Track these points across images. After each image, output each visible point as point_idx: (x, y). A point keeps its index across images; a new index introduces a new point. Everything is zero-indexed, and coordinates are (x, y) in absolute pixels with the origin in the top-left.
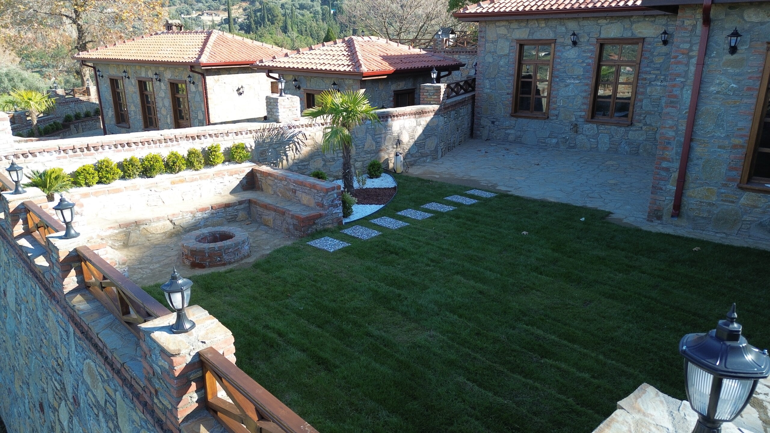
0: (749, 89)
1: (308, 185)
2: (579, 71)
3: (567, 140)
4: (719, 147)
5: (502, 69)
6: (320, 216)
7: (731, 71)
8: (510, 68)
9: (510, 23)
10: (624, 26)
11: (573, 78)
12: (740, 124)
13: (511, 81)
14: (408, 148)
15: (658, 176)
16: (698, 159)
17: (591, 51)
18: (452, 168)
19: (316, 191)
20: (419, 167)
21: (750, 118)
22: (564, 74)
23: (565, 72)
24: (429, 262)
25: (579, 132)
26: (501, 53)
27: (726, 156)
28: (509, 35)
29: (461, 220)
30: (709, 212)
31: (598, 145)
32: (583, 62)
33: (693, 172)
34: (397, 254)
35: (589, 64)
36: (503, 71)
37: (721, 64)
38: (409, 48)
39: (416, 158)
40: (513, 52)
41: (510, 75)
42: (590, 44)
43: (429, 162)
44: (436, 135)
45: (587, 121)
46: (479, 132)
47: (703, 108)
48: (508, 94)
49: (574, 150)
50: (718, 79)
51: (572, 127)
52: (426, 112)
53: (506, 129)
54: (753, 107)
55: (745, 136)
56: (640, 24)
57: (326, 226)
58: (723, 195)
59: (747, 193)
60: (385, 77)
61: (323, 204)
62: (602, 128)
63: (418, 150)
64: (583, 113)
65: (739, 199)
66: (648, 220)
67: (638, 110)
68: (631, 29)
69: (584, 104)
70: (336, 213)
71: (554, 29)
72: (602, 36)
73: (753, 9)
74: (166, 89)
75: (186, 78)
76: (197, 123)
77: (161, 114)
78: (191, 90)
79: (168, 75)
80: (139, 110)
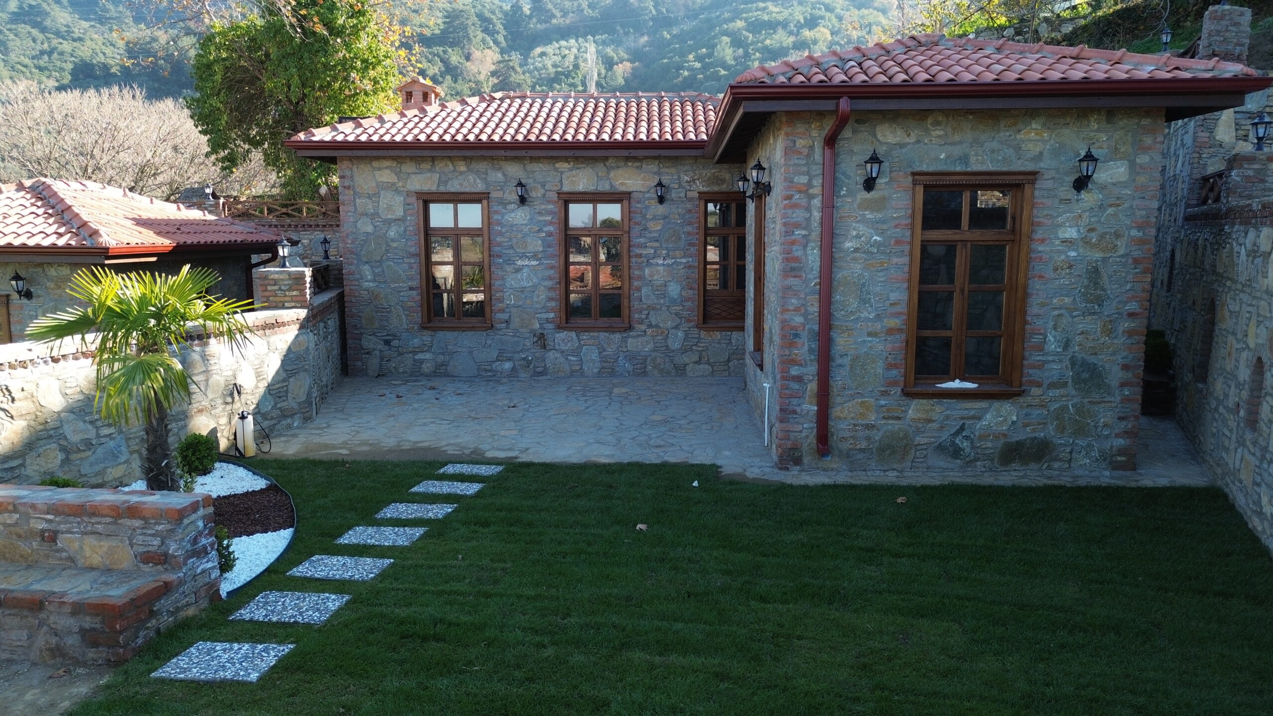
0: (898, 242)
1: (105, 512)
2: (535, 245)
3: (530, 362)
4: (870, 334)
5: (395, 245)
6: (166, 588)
7: (870, 216)
8: (409, 243)
9: (401, 163)
10: (597, 173)
11: (527, 257)
12: (894, 296)
13: (415, 266)
14: (255, 401)
15: (787, 392)
16: (841, 356)
17: (550, 213)
18: (358, 432)
19: (137, 523)
20: (283, 439)
21: (905, 285)
22: (511, 251)
23: (512, 247)
24: (538, 639)
25: (548, 347)
26: (389, 217)
27: (881, 347)
28: (400, 184)
29: (493, 528)
30: (868, 438)
31: (581, 365)
32: (540, 231)
33: (840, 378)
34: (437, 638)
35: (550, 234)
36: (396, 248)
37: (855, 205)
38: (179, 209)
39: (273, 422)
40: (411, 215)
41: (412, 255)
42: (549, 202)
43: (298, 427)
44: (306, 370)
45: (560, 328)
46: (360, 364)
47: (839, 275)
48: (411, 289)
49: (545, 377)
50: (854, 229)
51: (535, 339)
52: (283, 324)
53: (415, 353)
54: (906, 269)
55: (900, 313)
56: (620, 171)
57: (182, 614)
58: (884, 409)
59: (915, 402)
60: (154, 259)
61: (166, 554)
62: (585, 336)
63: (276, 404)
64: (552, 315)
65: (906, 412)
66: (781, 469)
67: (636, 304)
68: (609, 179)
69: (550, 299)
70: (204, 571)
71: (483, 176)
72: (566, 189)
73: (887, 125)
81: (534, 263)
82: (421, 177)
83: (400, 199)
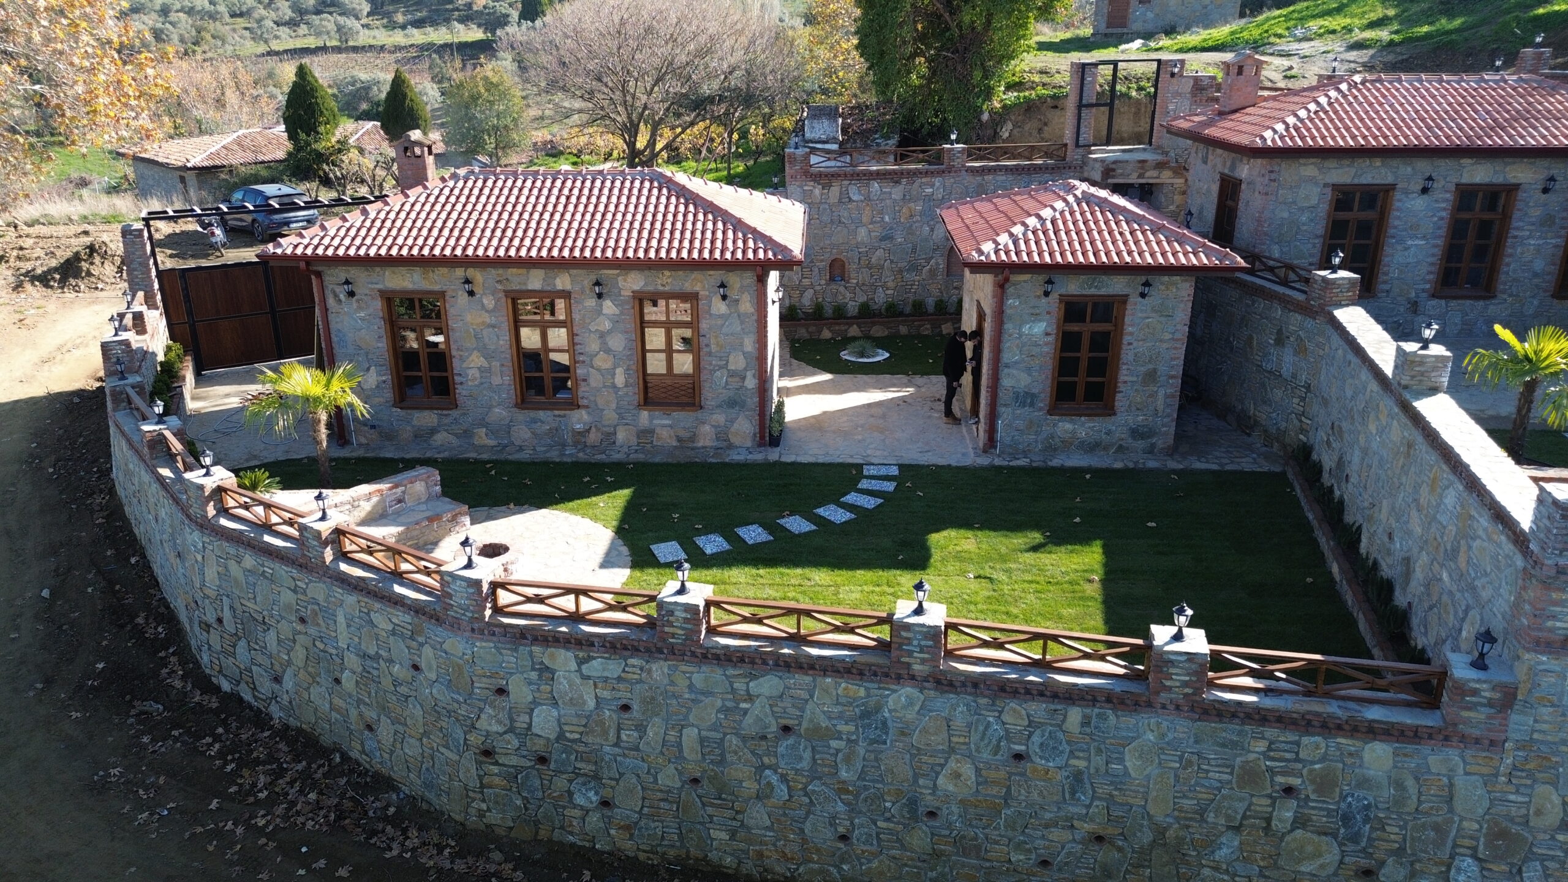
2: (1427, 228)
3: (1400, 325)
5: (1305, 228)
8: (1318, 227)
9: (1324, 160)
10: (1495, 167)
11: (1417, 237)
13: (1316, 246)
17: (1447, 200)
22: (1404, 233)
23: (1405, 230)
25: (1417, 313)
26: (1305, 205)
28: (1320, 177)
31: (1445, 327)
32: (1433, 216)
35: (1442, 219)
36: (1305, 231)
40: (1323, 203)
41: (1317, 237)
42: (1446, 191)
45: (1434, 296)
51: (1408, 306)
56: (1514, 165)
62: (1453, 303)
64: (1428, 286)
69: (1431, 273)
71: (1395, 171)
72: (1464, 181)
74: (622, 313)
75: (697, 288)
76: (722, 377)
77: (592, 367)
78: (714, 311)
79: (634, 282)
80: (502, 365)
81: (1423, 242)
82: (1340, 171)
83: (1317, 190)
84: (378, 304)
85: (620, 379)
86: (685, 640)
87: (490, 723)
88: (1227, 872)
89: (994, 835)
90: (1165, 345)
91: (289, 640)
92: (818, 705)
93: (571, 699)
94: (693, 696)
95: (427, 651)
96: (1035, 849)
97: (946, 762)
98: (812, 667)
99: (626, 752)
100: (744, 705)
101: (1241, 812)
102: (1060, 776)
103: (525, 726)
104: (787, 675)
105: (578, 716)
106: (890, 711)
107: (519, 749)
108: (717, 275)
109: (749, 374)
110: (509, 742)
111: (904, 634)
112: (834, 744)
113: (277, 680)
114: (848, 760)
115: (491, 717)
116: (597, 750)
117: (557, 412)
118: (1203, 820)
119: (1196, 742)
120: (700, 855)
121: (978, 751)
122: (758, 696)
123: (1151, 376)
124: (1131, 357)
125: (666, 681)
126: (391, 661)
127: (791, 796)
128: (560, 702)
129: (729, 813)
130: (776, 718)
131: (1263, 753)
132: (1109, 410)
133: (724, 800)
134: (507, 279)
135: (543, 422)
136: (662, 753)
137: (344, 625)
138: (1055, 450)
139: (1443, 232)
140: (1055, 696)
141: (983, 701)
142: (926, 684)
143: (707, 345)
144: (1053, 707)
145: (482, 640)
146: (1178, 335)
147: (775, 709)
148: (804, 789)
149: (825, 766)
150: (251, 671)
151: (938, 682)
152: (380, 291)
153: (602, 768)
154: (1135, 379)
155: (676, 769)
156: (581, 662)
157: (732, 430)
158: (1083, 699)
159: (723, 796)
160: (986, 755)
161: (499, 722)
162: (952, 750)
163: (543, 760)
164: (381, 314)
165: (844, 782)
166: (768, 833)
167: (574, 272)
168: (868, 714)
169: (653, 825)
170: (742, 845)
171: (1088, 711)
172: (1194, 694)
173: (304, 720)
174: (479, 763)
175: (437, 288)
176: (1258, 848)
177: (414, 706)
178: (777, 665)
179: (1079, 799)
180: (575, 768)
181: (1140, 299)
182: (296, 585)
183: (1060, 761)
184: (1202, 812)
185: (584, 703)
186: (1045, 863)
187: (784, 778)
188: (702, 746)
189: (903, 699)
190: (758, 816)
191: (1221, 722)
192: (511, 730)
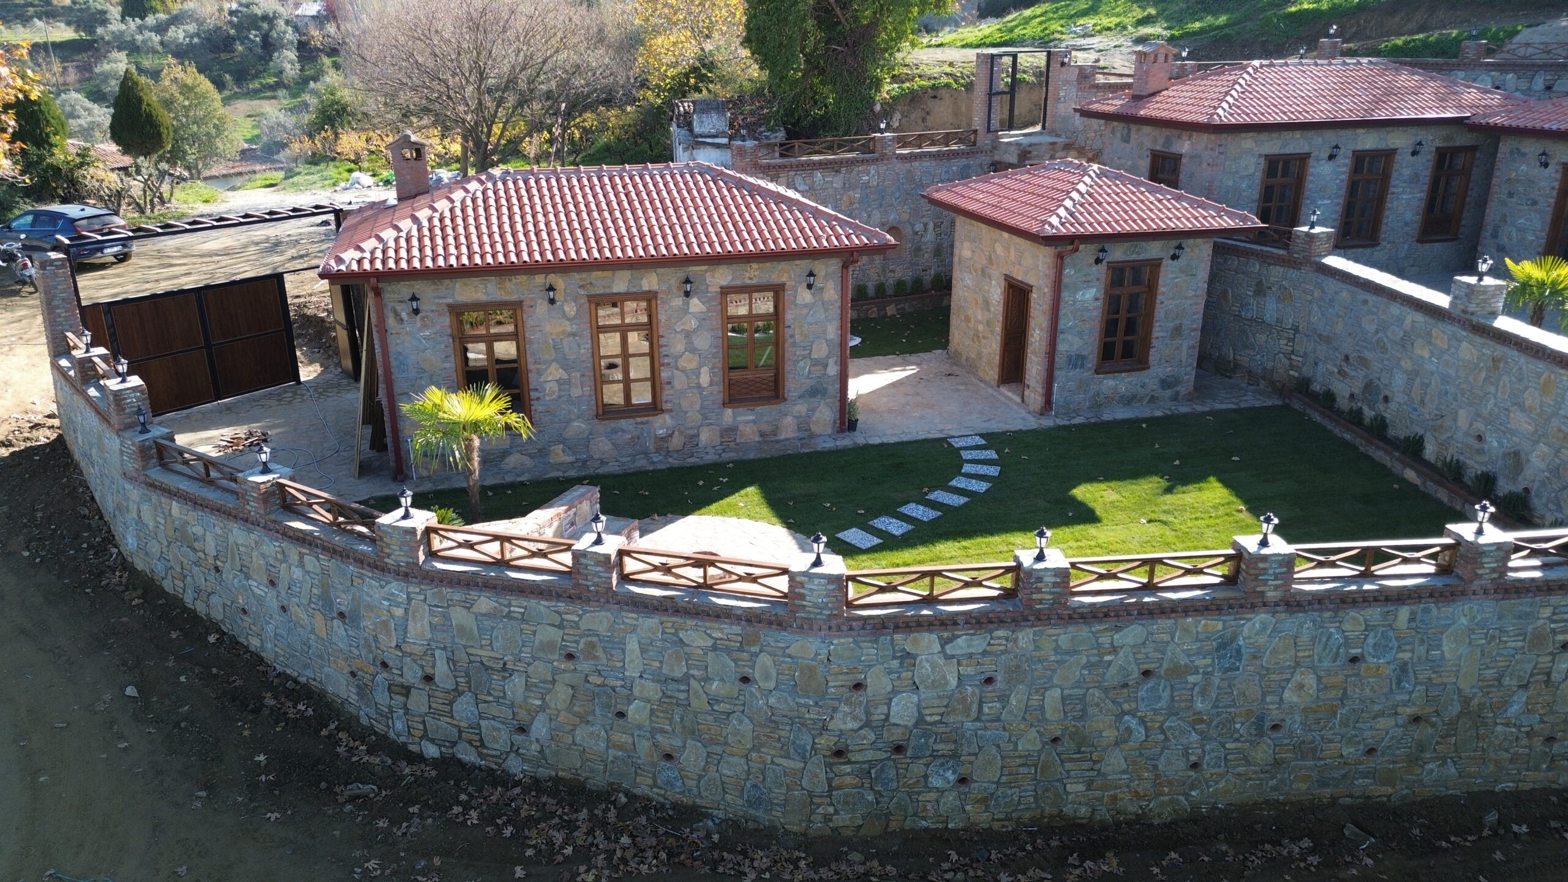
2: (1332, 190)
10: (1379, 138)
17: (1347, 165)
23: (1316, 192)
28: (1256, 148)
32: (1335, 179)
40: (1259, 172)
42: (1347, 157)
67: (1384, 227)
71: (1309, 142)
72: (1358, 148)
74: (709, 310)
75: (784, 279)
76: (805, 368)
77: (677, 369)
78: (799, 301)
79: (722, 277)
80: (583, 375)
81: (1331, 202)
82: (1271, 144)
83: (1253, 160)
84: (446, 320)
85: (705, 379)
86: (1052, 604)
87: (844, 721)
88: (1515, 725)
89: (1329, 734)
90: (1189, 302)
91: (545, 682)
92: (1178, 645)
93: (933, 681)
94: (1059, 657)
95: (765, 659)
96: (1364, 739)
97: (1292, 674)
98: (1173, 611)
99: (988, 724)
100: (1108, 658)
101: (1529, 671)
102: (1388, 671)
103: (883, 717)
104: (1151, 621)
105: (939, 697)
106: (1244, 639)
107: (874, 742)
108: (804, 265)
109: (831, 361)
110: (865, 738)
111: (1261, 565)
112: (1191, 679)
113: (522, 730)
114: (1204, 692)
115: (846, 714)
116: (957, 728)
117: (639, 420)
118: (1500, 685)
119: (1499, 619)
120: (1055, 811)
121: (1320, 661)
122: (1122, 647)
123: (1177, 331)
124: (1162, 315)
125: (1032, 647)
126: (707, 679)
127: (1147, 736)
128: (921, 687)
129: (1086, 765)
130: (1138, 664)
131: (1549, 618)
132: (1143, 364)
133: (1084, 752)
134: (591, 283)
135: (623, 431)
136: (1024, 719)
137: (637, 651)
138: (1100, 405)
139: (1343, 192)
140: (1387, 599)
141: (1327, 614)
142: (1278, 608)
143: (792, 336)
144: (1386, 609)
145: (840, 637)
146: (1199, 292)
147: (1138, 656)
148: (1161, 728)
149: (1182, 701)
150: (479, 727)
151: (1288, 604)
152: (449, 306)
153: (961, 745)
154: (1164, 334)
155: (1038, 732)
156: (944, 643)
157: (814, 419)
158: (1409, 597)
159: (1083, 749)
160: (1326, 664)
161: (855, 718)
162: (1298, 664)
163: (899, 749)
164: (449, 331)
165: (1199, 713)
166: (1124, 776)
167: (660, 271)
168: (1225, 646)
169: (1009, 792)
170: (1098, 794)
171: (1414, 608)
172: (1500, 577)
173: (566, 766)
174: (829, 765)
175: (514, 297)
176: (1540, 700)
177: (741, 722)
178: (1140, 614)
179: (1404, 688)
180: (933, 751)
181: (1171, 262)
182: (563, 620)
183: (1389, 657)
184: (1499, 679)
185: (947, 684)
186: (1371, 751)
187: (1142, 721)
188: (1064, 705)
189: (1257, 625)
190: (1115, 762)
191: (1519, 598)
192: (867, 724)
